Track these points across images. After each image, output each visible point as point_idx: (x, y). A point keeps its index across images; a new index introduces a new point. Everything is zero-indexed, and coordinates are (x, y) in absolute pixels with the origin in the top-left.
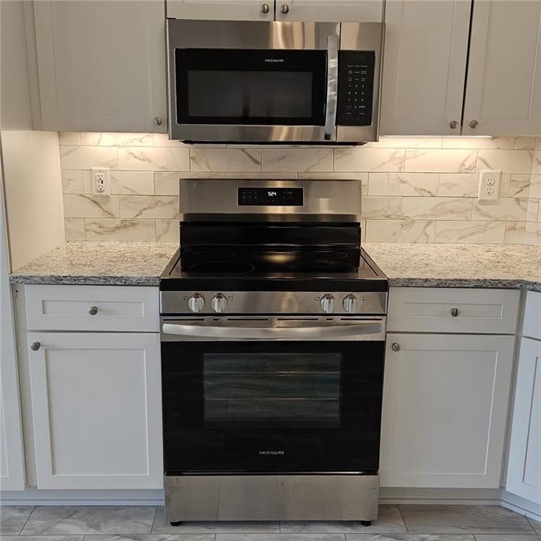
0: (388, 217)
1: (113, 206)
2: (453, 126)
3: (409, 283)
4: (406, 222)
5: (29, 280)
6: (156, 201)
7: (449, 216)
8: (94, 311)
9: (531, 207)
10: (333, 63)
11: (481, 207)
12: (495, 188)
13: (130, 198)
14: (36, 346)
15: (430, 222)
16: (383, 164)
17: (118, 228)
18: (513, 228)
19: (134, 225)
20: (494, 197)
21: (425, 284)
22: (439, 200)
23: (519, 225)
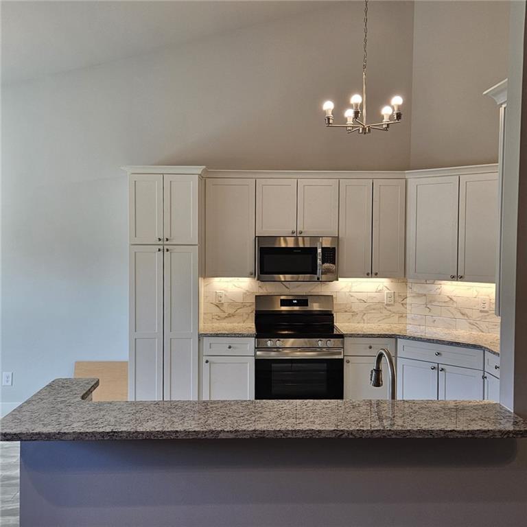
0: (346, 311)
1: (225, 308)
2: (368, 274)
3: (351, 336)
4: (354, 314)
5: (206, 335)
6: (243, 305)
7: (373, 311)
8: (230, 347)
9: (408, 307)
10: (319, 251)
11: (387, 307)
12: (392, 298)
13: (232, 304)
14: (207, 362)
15: (365, 314)
16: (343, 288)
17: (226, 317)
18: (402, 316)
19: (233, 316)
20: (392, 302)
21: (358, 336)
22: (367, 304)
23: (404, 315)
